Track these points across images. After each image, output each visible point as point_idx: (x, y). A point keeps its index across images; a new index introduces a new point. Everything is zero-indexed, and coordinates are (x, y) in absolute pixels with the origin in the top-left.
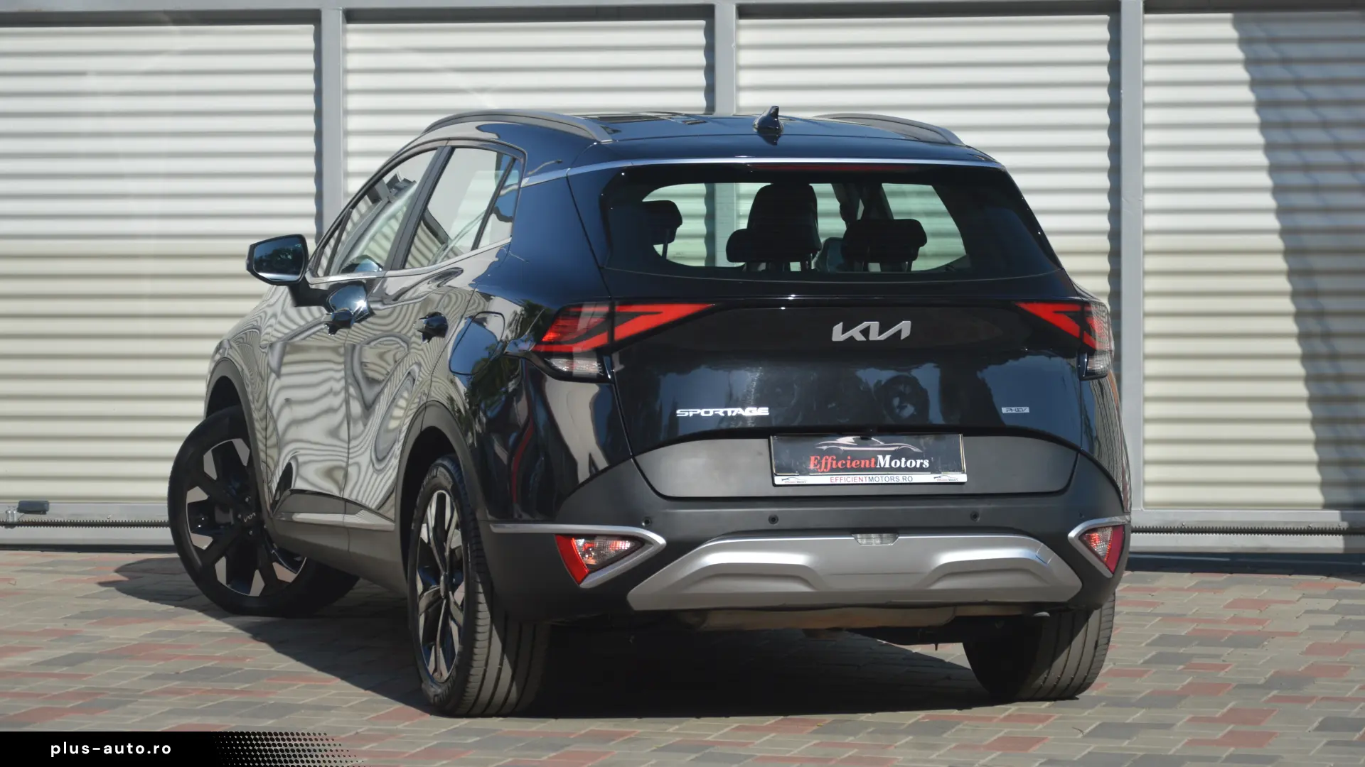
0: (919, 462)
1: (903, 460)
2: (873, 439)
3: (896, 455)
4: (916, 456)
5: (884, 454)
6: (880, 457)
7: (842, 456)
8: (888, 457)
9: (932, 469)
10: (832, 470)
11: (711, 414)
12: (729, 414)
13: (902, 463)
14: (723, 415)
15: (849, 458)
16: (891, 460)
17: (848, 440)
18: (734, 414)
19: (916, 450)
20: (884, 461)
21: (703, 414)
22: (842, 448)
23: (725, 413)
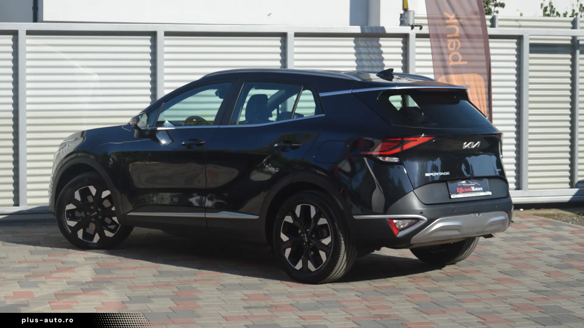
0: (480, 188)
1: (477, 188)
2: (469, 181)
3: (476, 186)
4: (479, 187)
5: (473, 186)
6: (472, 187)
7: (464, 187)
8: (474, 187)
9: (484, 191)
10: (463, 192)
11: (435, 175)
12: (440, 175)
13: (477, 189)
14: (438, 175)
15: (465, 188)
16: (475, 188)
17: (464, 182)
18: (441, 175)
19: (479, 184)
20: (473, 189)
21: (433, 175)
22: (464, 185)
23: (439, 174)
